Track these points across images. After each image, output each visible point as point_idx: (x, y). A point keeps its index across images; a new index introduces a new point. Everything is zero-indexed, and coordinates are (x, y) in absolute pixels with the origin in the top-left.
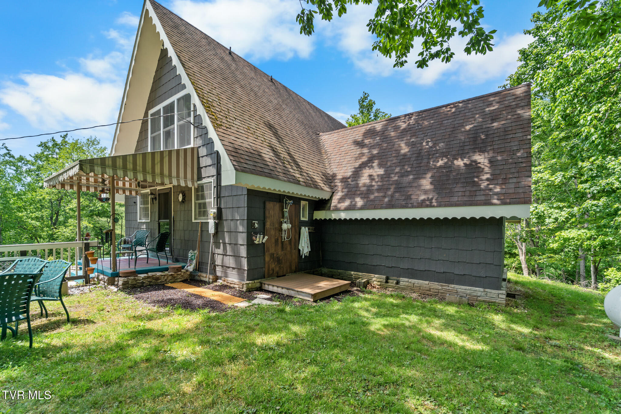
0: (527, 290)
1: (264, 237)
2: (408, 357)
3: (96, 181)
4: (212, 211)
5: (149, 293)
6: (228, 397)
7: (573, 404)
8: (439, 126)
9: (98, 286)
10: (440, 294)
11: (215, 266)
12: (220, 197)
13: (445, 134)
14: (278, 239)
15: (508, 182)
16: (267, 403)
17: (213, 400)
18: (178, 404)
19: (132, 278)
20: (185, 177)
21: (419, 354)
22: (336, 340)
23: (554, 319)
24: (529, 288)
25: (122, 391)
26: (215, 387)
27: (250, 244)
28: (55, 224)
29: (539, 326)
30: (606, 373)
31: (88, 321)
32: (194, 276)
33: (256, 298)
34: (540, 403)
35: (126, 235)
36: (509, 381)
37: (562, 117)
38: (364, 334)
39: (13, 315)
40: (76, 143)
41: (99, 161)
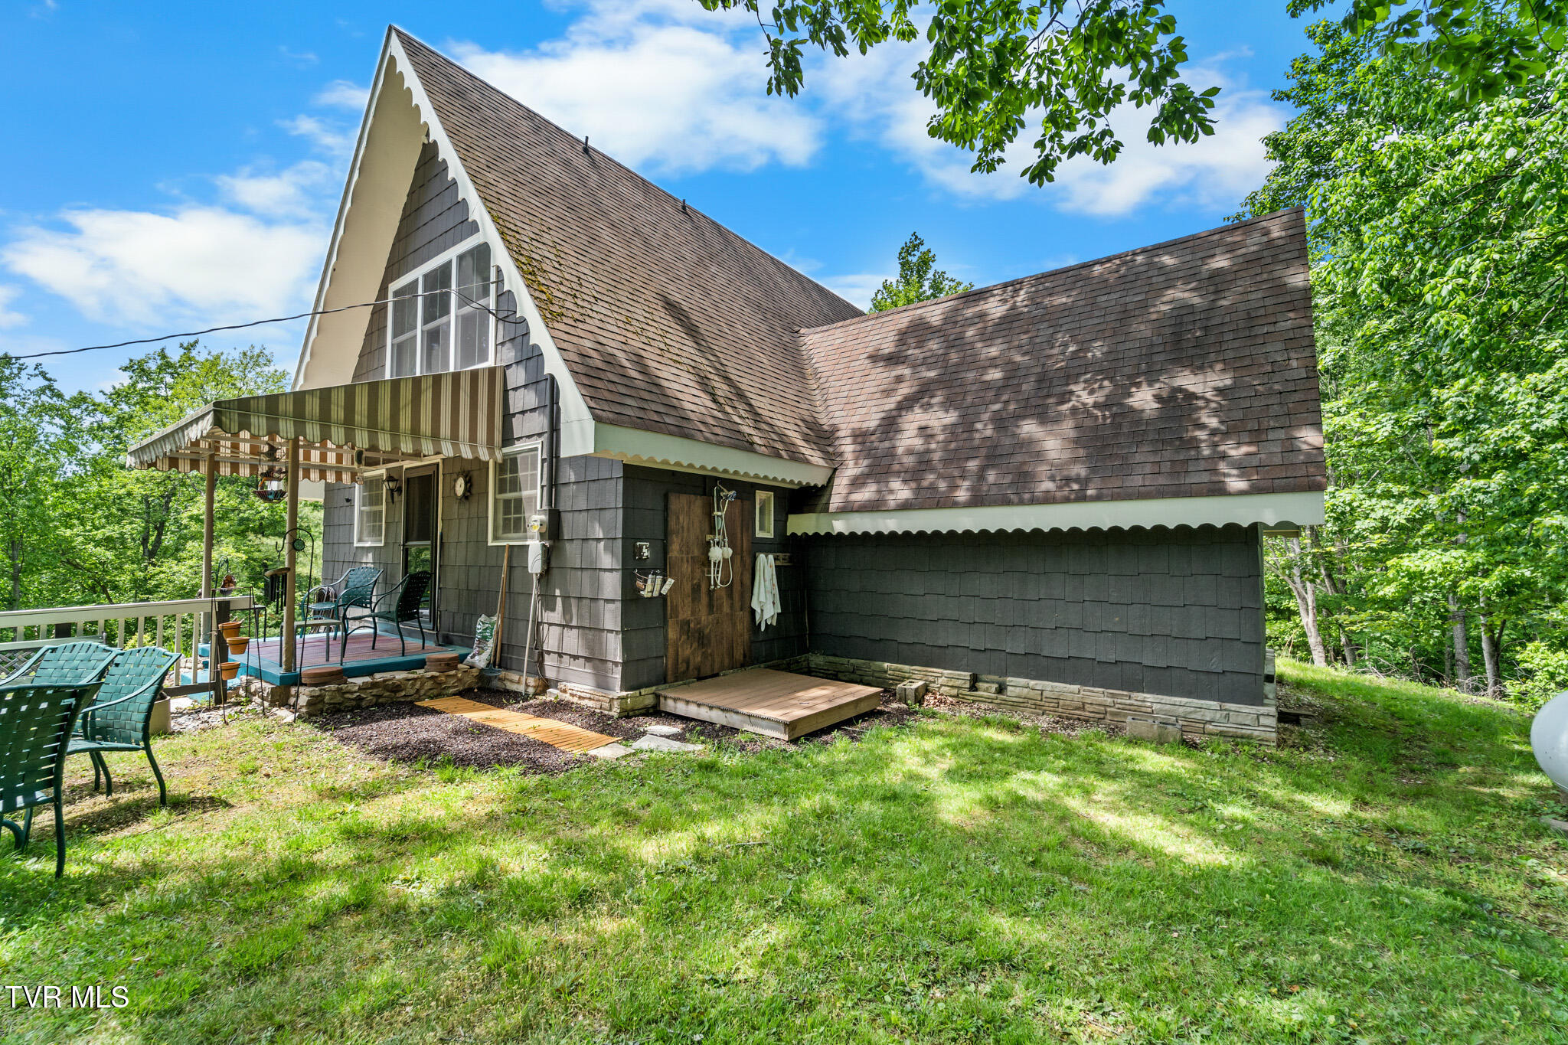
0: (1327, 703)
1: (664, 582)
2: (1036, 888)
3: (255, 451)
4: (536, 519)
5: (374, 725)
6: (566, 1009)
7: (1484, 1016)
8: (1088, 308)
9: (245, 709)
10: (1108, 717)
11: (541, 655)
12: (556, 485)
13: (1104, 327)
14: (699, 585)
15: (1264, 437)
16: (669, 1025)
17: (525, 1018)
18: (433, 1029)
19: (333, 687)
20: (473, 438)
21: (1066, 879)
22: (848, 846)
23: (1403, 777)
24: (1332, 698)
25: (285, 995)
26: (533, 980)
27: (630, 598)
28: (152, 554)
29: (1368, 798)
30: (1559, 924)
31: (213, 803)
32: (490, 679)
33: (644, 733)
34: (1396, 1013)
35: (325, 579)
36: (1306, 954)
37: (1381, 285)
38: (921, 829)
39: (19, 792)
40: (214, 362)
41: (263, 404)
